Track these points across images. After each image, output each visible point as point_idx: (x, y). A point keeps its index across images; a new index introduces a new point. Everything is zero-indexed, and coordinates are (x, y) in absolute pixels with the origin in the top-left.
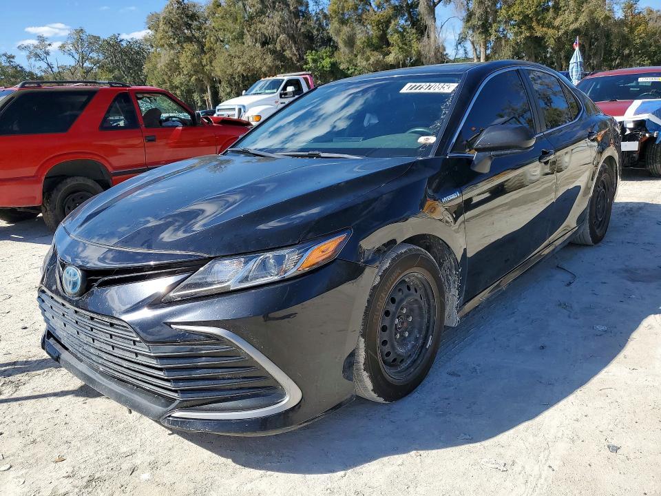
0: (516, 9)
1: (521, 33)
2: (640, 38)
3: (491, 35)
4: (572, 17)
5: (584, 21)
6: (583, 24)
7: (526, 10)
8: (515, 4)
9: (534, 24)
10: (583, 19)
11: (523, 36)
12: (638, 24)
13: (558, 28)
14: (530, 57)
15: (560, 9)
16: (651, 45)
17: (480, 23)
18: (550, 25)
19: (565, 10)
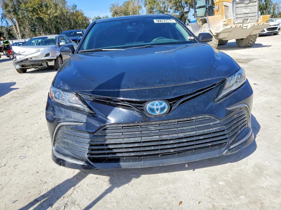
0: (29, 5)
1: (34, 15)
2: (81, 21)
3: (19, 15)
4: (54, 11)
5: (59, 13)
6: (59, 14)
7: (34, 6)
8: (28, 3)
9: (39, 12)
10: (59, 12)
11: (35, 17)
12: (79, 16)
13: (49, 15)
14: (40, 26)
15: (48, 7)
16: (84, 24)
17: (12, 10)
18: (46, 13)
19: (50, 8)
